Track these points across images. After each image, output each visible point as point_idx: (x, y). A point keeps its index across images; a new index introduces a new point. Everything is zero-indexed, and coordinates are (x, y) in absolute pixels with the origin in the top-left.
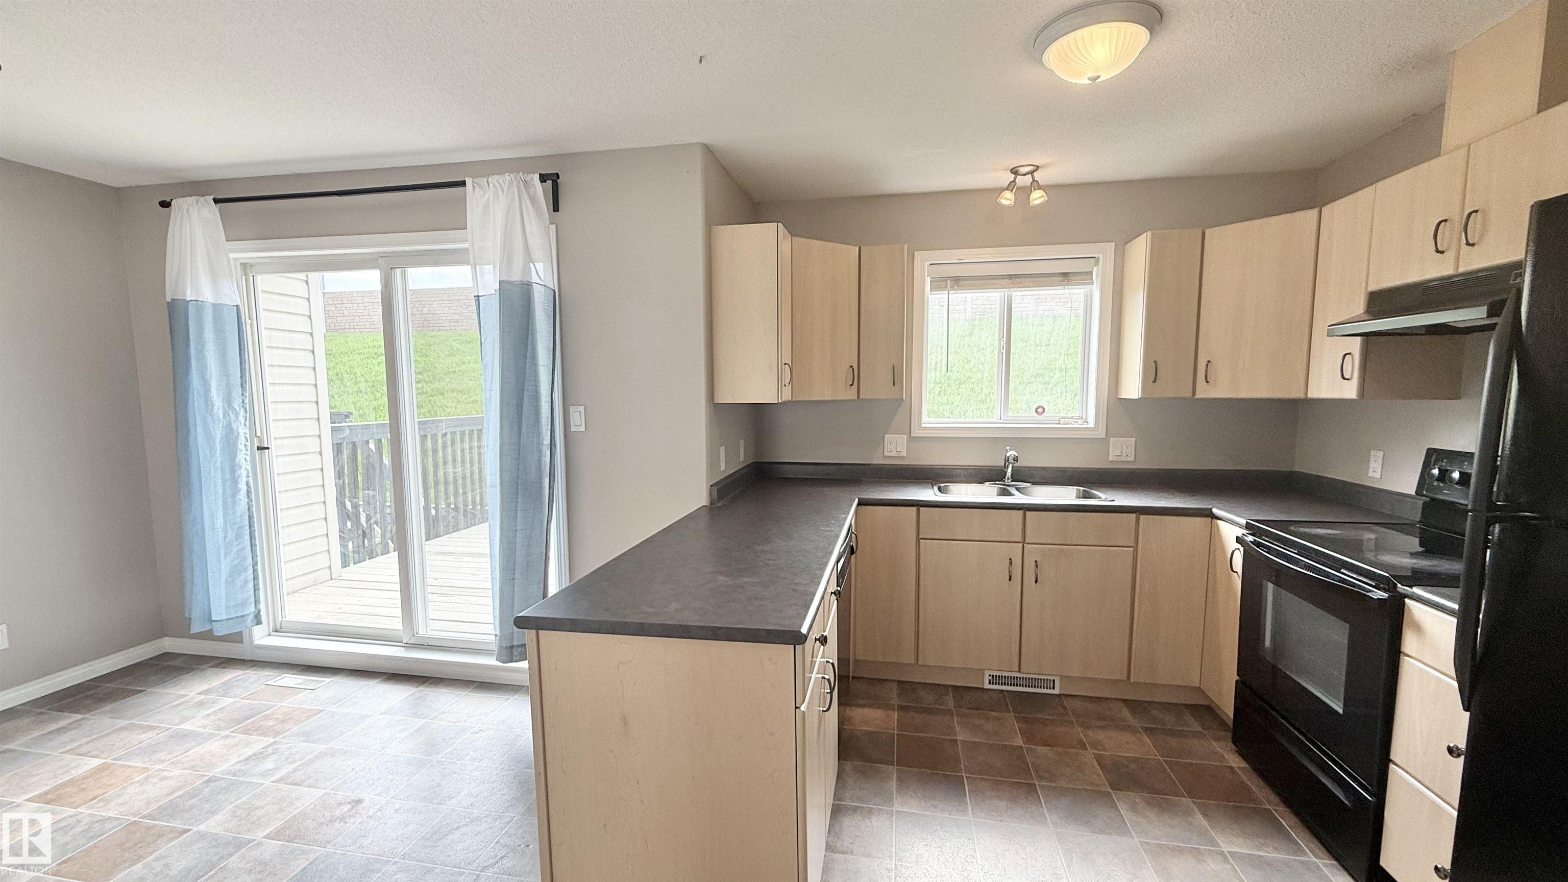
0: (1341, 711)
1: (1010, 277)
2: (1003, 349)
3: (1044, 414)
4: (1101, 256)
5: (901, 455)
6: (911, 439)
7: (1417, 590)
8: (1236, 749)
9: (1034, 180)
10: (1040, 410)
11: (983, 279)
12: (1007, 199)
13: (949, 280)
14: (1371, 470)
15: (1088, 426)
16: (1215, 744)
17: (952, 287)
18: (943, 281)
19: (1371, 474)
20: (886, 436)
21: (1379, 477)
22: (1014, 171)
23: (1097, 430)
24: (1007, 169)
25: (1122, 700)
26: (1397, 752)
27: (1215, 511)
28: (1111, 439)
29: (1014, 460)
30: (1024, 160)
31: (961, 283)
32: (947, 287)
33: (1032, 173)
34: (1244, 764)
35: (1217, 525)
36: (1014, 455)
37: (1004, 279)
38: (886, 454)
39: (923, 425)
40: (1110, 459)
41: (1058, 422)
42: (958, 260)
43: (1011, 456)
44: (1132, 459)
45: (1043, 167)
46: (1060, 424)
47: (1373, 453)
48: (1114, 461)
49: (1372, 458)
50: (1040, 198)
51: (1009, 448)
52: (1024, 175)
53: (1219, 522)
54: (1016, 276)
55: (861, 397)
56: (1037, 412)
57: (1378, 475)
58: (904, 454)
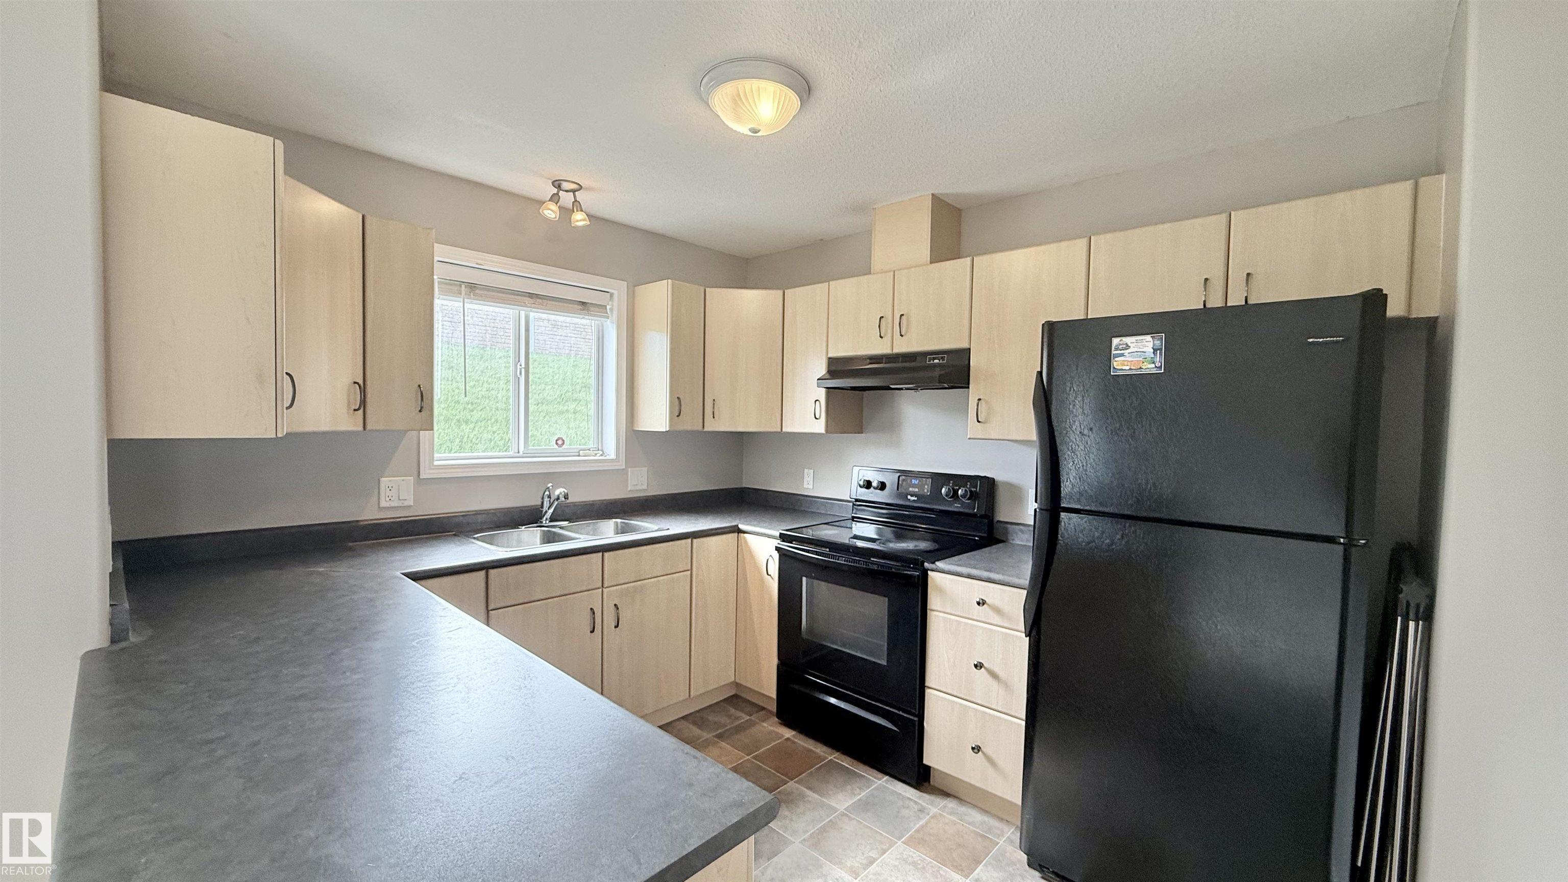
0: (886, 664)
1: (531, 295)
2: (521, 374)
3: (564, 447)
4: (615, 292)
5: (406, 503)
6: (419, 481)
7: (940, 564)
8: (780, 721)
9: (576, 201)
10: (560, 442)
11: (503, 293)
12: (551, 212)
13: (463, 286)
14: (805, 483)
15: (608, 457)
16: (765, 725)
17: (468, 295)
18: (456, 285)
19: (805, 486)
20: (383, 479)
21: (812, 488)
22: (557, 184)
23: (619, 462)
24: (549, 179)
25: (683, 718)
26: (931, 679)
27: (742, 527)
28: (629, 469)
29: (565, 498)
30: (570, 174)
31: (477, 291)
32: (461, 294)
33: (574, 191)
34: (794, 733)
35: (744, 538)
36: (564, 491)
37: (525, 296)
38: (383, 504)
39: (436, 463)
40: (629, 489)
41: (578, 454)
42: (477, 264)
43: (561, 493)
44: (645, 487)
45: (587, 189)
46: (579, 456)
47: (806, 471)
48: (632, 491)
49: (806, 475)
50: (581, 220)
51: (550, 484)
52: (567, 191)
53: (746, 535)
54: (538, 296)
55: (369, 427)
56: (557, 444)
57: (811, 487)
58: (411, 502)
